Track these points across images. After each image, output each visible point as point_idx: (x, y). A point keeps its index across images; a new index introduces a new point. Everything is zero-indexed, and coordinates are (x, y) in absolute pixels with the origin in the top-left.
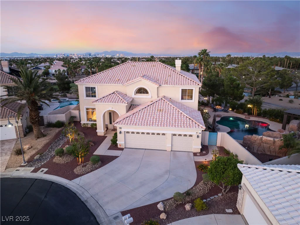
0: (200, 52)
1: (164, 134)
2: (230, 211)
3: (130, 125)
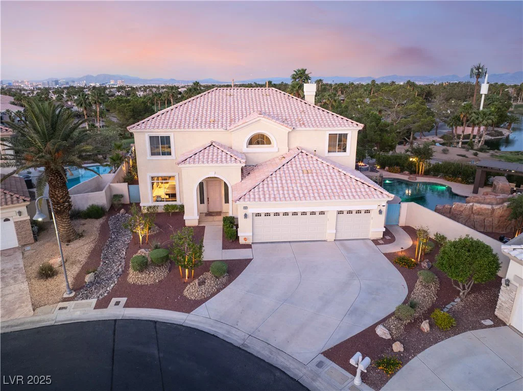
0: (295, 73)
1: (322, 213)
2: (488, 322)
3: (265, 200)
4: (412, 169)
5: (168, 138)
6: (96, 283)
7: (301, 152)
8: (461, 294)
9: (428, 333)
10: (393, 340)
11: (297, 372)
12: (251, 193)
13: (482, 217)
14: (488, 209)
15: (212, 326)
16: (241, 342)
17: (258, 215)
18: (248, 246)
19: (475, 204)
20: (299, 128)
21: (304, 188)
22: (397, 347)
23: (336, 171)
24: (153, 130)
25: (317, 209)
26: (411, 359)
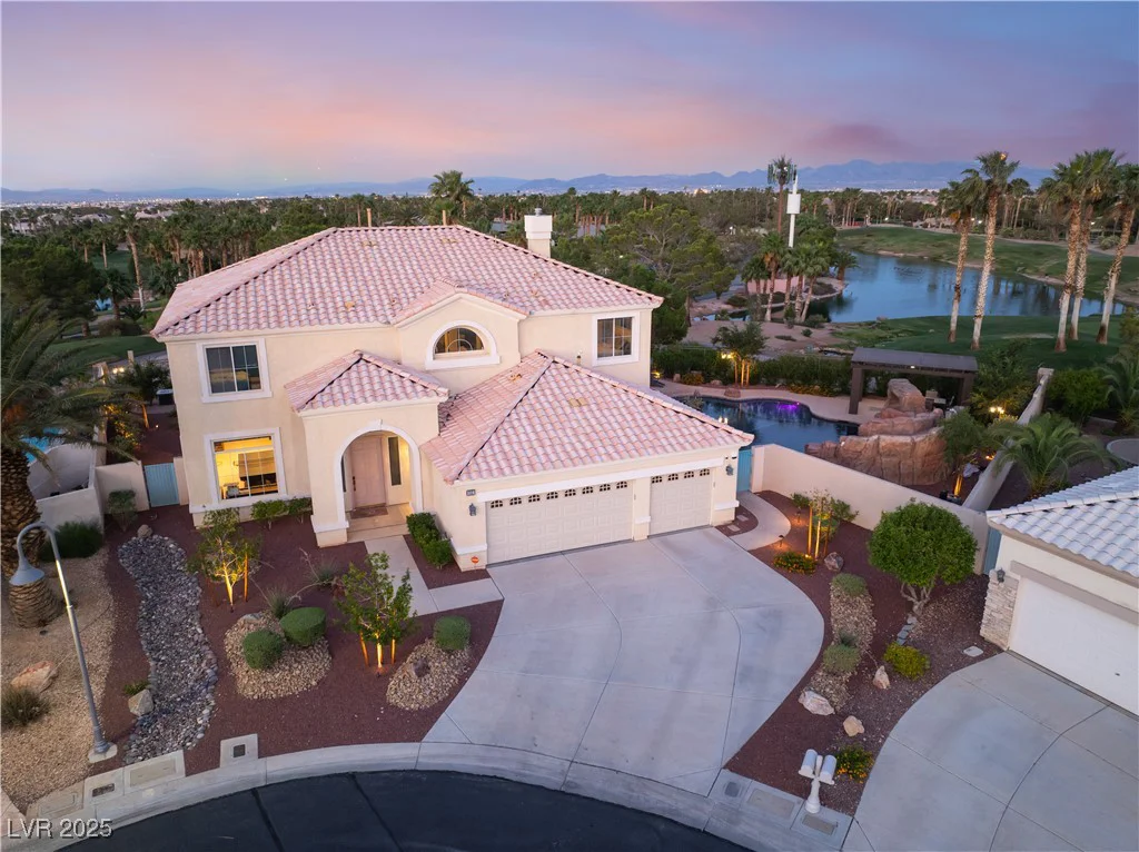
1: (622, 485)
2: (975, 651)
3: (513, 472)
4: (728, 377)
5: (252, 350)
6: (162, 711)
7: (554, 362)
8: (916, 607)
9: (889, 691)
10: (840, 717)
11: (694, 813)
12: (479, 460)
13: (895, 460)
14: (906, 444)
15: (483, 759)
16: (560, 779)
17: (497, 504)
18: (480, 574)
19: (883, 437)
20: (539, 312)
21: (583, 438)
22: (853, 726)
23: (632, 397)
24: (215, 334)
25: (613, 479)
26: (882, 744)
